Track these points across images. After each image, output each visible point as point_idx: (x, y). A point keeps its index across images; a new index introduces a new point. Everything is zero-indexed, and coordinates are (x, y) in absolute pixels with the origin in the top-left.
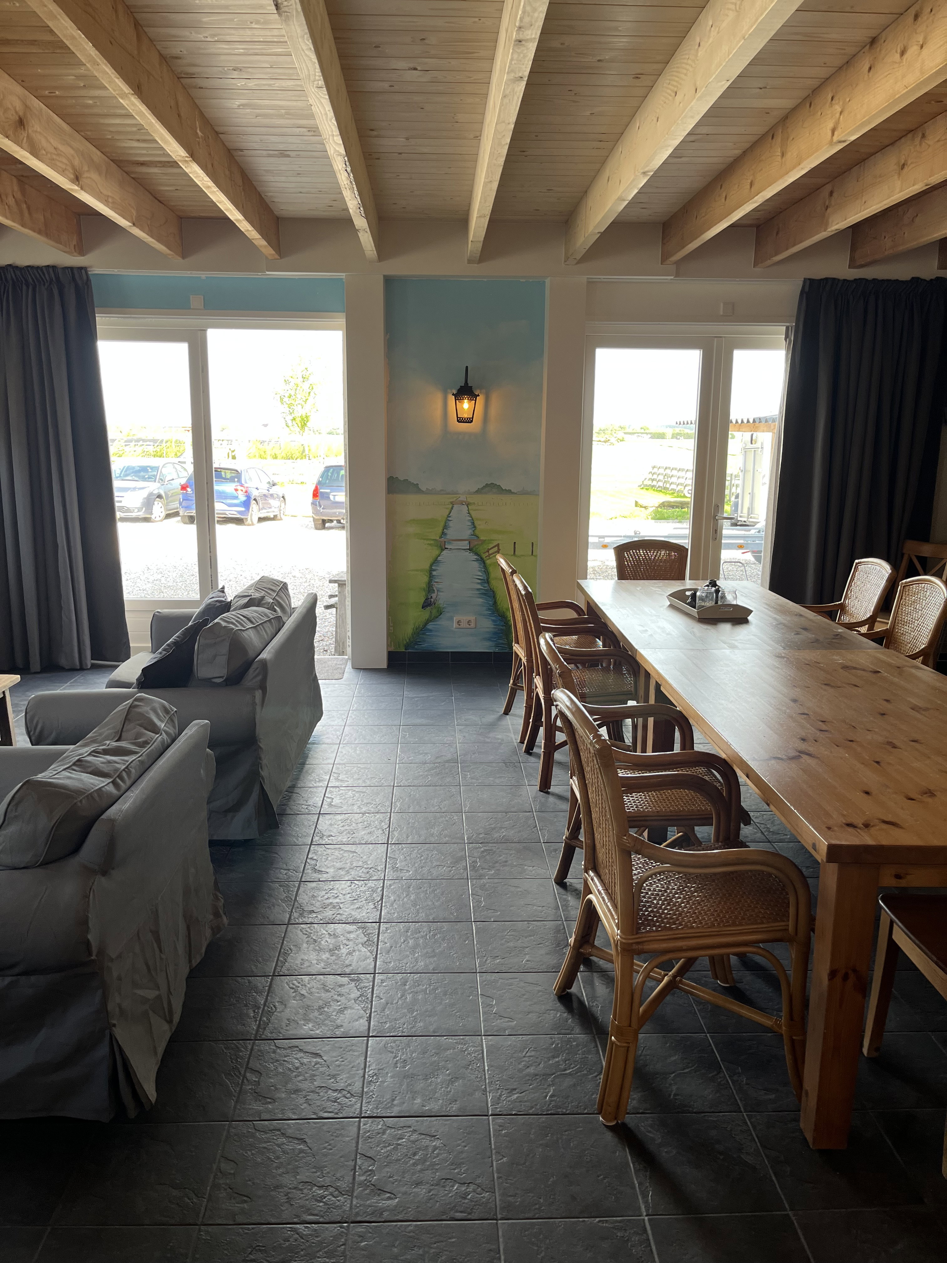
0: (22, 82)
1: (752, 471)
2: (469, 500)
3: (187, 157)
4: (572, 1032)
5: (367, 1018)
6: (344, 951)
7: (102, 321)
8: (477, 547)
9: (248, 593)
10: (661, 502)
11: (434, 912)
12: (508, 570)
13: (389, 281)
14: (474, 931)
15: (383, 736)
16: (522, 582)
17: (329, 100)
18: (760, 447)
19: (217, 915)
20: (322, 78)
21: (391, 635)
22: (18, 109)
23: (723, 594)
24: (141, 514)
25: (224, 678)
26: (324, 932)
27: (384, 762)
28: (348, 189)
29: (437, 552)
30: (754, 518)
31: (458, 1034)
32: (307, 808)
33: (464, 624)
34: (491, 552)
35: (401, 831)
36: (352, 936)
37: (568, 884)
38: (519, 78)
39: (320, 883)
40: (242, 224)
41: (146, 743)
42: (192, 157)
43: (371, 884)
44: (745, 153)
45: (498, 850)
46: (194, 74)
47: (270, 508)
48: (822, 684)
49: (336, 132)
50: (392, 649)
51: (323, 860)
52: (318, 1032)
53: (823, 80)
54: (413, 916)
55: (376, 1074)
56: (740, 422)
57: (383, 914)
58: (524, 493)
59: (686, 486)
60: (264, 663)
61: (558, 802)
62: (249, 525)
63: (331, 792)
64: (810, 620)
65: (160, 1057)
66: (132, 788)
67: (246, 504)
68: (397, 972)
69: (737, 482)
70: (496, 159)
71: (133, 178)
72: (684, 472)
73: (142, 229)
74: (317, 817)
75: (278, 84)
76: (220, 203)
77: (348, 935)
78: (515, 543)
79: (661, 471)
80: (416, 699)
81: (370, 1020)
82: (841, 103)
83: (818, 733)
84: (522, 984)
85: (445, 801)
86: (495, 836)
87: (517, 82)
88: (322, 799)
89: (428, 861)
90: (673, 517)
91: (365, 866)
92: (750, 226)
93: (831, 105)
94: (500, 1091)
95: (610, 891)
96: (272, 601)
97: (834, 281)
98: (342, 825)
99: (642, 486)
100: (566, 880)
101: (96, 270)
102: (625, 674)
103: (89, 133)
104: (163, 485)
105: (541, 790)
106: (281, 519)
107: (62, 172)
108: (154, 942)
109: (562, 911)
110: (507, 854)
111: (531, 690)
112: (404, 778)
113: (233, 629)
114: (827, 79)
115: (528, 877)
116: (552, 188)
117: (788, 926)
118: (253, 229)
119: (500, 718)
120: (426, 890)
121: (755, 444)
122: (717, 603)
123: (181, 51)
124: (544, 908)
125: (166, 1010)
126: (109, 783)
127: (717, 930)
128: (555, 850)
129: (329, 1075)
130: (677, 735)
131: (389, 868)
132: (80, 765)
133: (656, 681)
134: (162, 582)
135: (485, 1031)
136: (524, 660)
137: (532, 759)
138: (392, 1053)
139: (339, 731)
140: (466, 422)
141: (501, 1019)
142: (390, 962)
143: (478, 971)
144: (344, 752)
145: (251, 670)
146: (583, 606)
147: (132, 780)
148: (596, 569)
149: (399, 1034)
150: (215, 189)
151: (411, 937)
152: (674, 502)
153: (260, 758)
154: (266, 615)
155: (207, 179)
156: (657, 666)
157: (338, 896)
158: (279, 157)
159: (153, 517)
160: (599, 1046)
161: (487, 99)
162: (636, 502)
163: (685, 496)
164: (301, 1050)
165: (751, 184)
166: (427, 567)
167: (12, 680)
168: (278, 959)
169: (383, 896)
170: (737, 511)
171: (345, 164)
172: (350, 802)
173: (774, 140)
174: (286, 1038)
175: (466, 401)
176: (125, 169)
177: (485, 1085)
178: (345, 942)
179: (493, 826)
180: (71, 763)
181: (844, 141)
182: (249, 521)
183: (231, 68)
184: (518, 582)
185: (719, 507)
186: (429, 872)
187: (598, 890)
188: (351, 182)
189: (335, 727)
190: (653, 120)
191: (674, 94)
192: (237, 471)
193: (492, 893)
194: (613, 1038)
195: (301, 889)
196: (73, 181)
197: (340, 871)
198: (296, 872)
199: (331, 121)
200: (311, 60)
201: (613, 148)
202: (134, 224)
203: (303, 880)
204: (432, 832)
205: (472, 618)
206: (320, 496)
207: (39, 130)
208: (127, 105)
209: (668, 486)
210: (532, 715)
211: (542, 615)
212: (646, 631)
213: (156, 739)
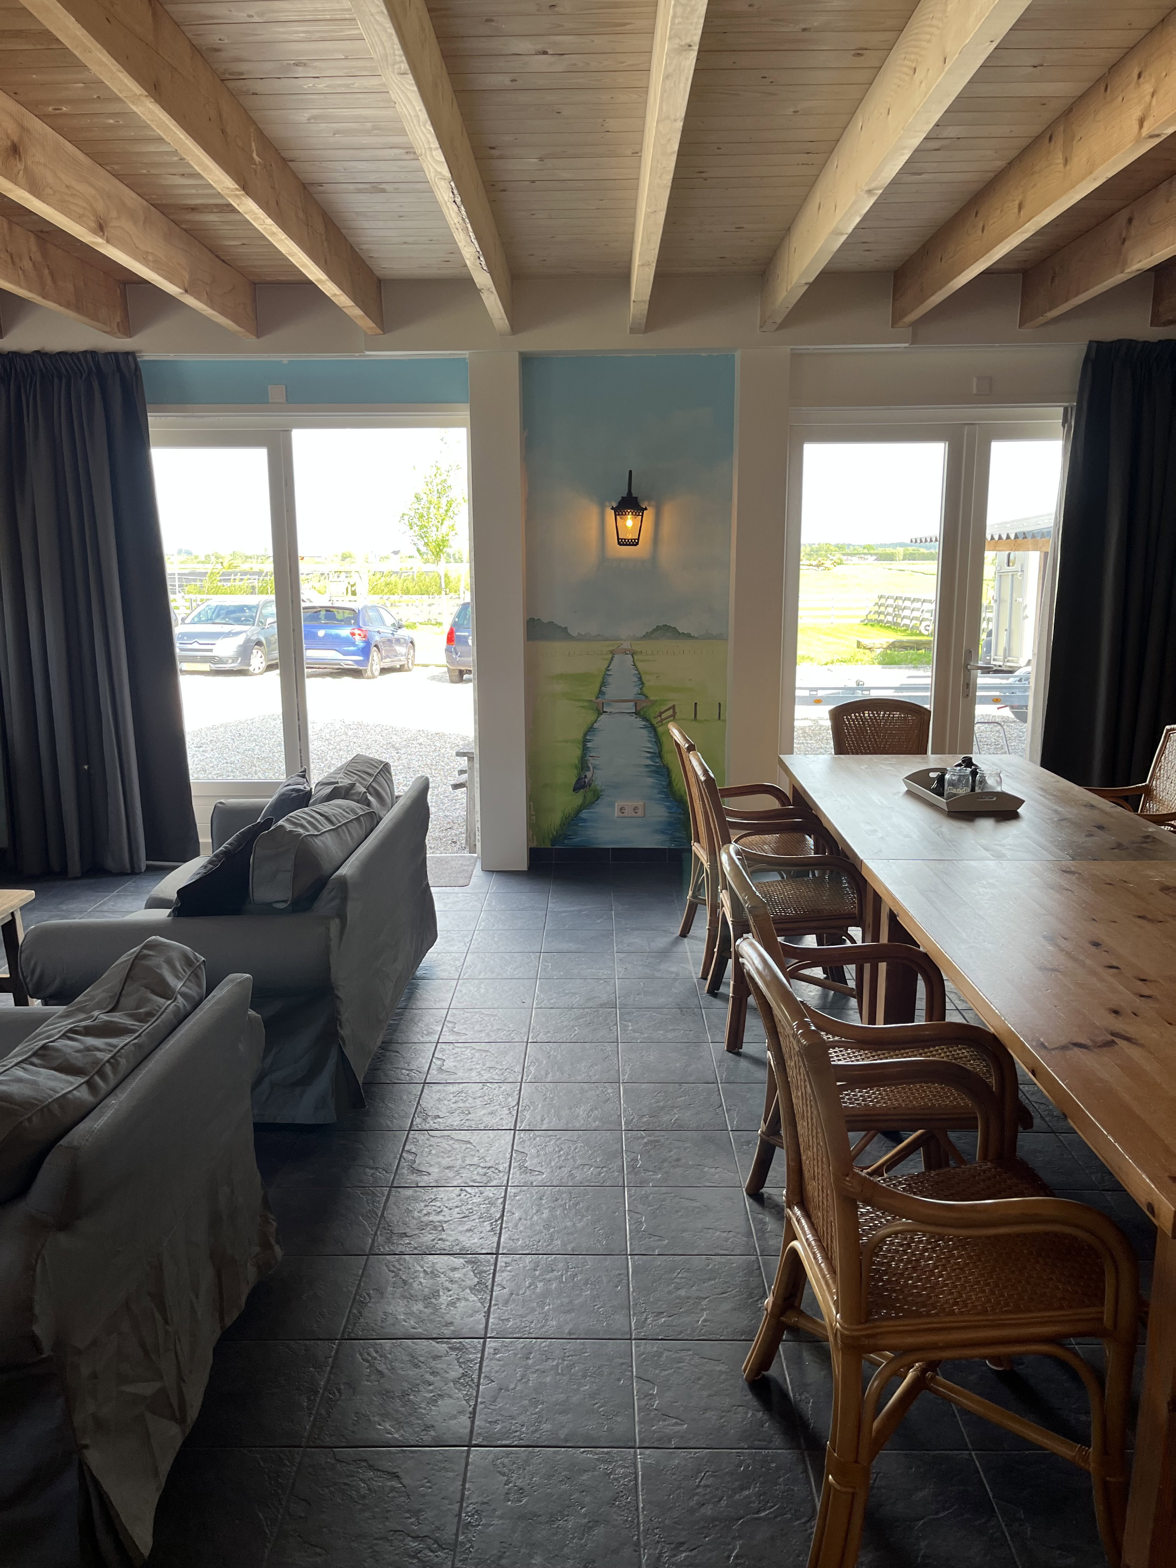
0: (14, 95)
1: (1009, 601)
2: (636, 648)
3: (236, 189)
4: (771, 1445)
5: (470, 1413)
6: (444, 1299)
7: (156, 422)
8: (645, 710)
9: (335, 778)
10: (891, 641)
11: (575, 1239)
12: (684, 745)
13: (527, 361)
14: (630, 1270)
15: (517, 968)
16: (701, 764)
17: (418, 94)
18: (1020, 570)
19: (266, 1245)
20: (404, 58)
21: (533, 825)
22: (10, 131)
23: (983, 777)
24: (235, 666)
25: (289, 902)
26: (419, 1268)
27: (516, 1006)
28: (460, 230)
29: (592, 717)
30: (1012, 661)
31: (601, 1444)
32: (408, 1075)
33: (629, 812)
34: (664, 716)
35: (534, 1110)
36: (457, 1275)
37: (765, 1196)
38: (687, 47)
39: (418, 1189)
40: (326, 286)
41: (150, 1014)
42: (244, 189)
43: (489, 1192)
44: (1010, 164)
45: (667, 1142)
46: (242, 74)
47: (396, 656)
48: (1135, 916)
49: (435, 144)
50: (534, 845)
51: (425, 1154)
52: (396, 1436)
53: (1125, 51)
54: (545, 1244)
55: (476, 1511)
56: (996, 538)
57: (502, 1240)
58: (708, 637)
59: (922, 621)
60: (343, 882)
61: (752, 1068)
62: (369, 678)
63: (443, 1050)
64: (1106, 813)
65: (163, 1479)
66: (117, 1091)
67: (365, 651)
68: (517, 1336)
69: (989, 615)
70: (660, 177)
71: (185, 230)
72: (920, 603)
73: (198, 298)
74: (421, 1087)
75: (358, 83)
76: (292, 256)
77: (451, 1274)
78: (696, 704)
79: (890, 602)
80: (563, 914)
81: (474, 1417)
82: (1153, 80)
83: (1138, 1000)
84: (697, 1359)
85: (596, 1065)
86: (664, 1119)
87: (685, 53)
88: (429, 1061)
89: (569, 1157)
90: (906, 660)
91: (482, 1165)
92: (1016, 271)
93: (1138, 85)
94: (660, 1546)
95: (825, 1246)
96: (365, 790)
97: (1130, 344)
98: (453, 1101)
99: (866, 621)
100: (763, 1190)
101: (147, 357)
102: (845, 887)
103: (116, 167)
104: (264, 628)
105: (729, 1050)
106: (409, 670)
107: (78, 219)
108: (155, 1309)
109: (758, 1239)
110: (679, 1148)
111: (716, 906)
112: (542, 1031)
113: (300, 835)
114: (1132, 48)
115: (708, 1184)
116: (743, 226)
117: (1102, 1313)
118: (342, 292)
119: (675, 942)
120: (565, 1204)
121: (1013, 566)
122: (973, 789)
123: (220, 40)
124: (731, 1234)
125: (176, 1407)
126: (83, 1083)
127: (991, 1317)
128: (748, 1143)
129: (409, 1511)
130: (921, 987)
131: (514, 1168)
132: (44, 1055)
133: (890, 909)
134: (255, 753)
135: (641, 1441)
136: (706, 865)
137: (717, 1003)
138: (504, 1474)
139: (459, 960)
140: (630, 545)
141: (664, 1420)
142: (508, 1320)
143: (633, 1337)
144: (464, 992)
145: (325, 892)
146: (788, 792)
147: (120, 1076)
148: (807, 730)
149: (515, 1443)
150: (282, 236)
151: (541, 1278)
152: (908, 642)
153: (339, 1013)
154: (353, 811)
155: (269, 221)
156: (891, 888)
157: (441, 1211)
158: (371, 193)
159: (251, 669)
160: (810, 1471)
161: (647, 94)
162: (859, 643)
163: (921, 634)
164: (371, 1467)
165: (1020, 207)
166: (579, 736)
167: (23, 897)
168: (350, 1312)
169: (503, 1211)
170: (990, 652)
171: (453, 193)
172: (467, 1066)
173: (1053, 142)
174: (351, 1445)
175: (629, 517)
176: (171, 217)
177: (638, 1535)
178: (447, 1284)
179: (661, 1104)
180: (29, 1054)
181: (1158, 136)
182: (369, 672)
183: (293, 62)
184: (695, 763)
185: (971, 653)
186: (571, 1175)
187: (807, 1240)
188: (463, 219)
189: (453, 955)
190: (881, 114)
191: (912, 72)
192: (354, 610)
193: (658, 1209)
194: (830, 1477)
195: (392, 1199)
196: (94, 232)
197: (447, 1171)
198: (386, 1172)
199: (425, 127)
200: (385, 30)
201: (826, 162)
202: (186, 291)
203: (395, 1185)
204: (576, 1113)
205: (639, 803)
206: (455, 641)
207: (42, 160)
208: (142, 113)
209: (899, 620)
210: (717, 943)
211: (730, 804)
212: (875, 831)
213: (166, 1009)
